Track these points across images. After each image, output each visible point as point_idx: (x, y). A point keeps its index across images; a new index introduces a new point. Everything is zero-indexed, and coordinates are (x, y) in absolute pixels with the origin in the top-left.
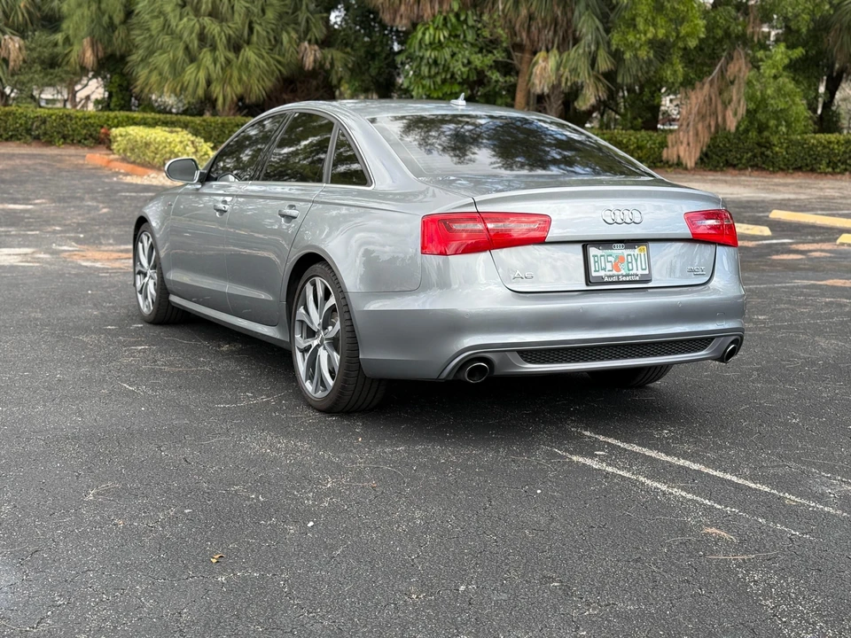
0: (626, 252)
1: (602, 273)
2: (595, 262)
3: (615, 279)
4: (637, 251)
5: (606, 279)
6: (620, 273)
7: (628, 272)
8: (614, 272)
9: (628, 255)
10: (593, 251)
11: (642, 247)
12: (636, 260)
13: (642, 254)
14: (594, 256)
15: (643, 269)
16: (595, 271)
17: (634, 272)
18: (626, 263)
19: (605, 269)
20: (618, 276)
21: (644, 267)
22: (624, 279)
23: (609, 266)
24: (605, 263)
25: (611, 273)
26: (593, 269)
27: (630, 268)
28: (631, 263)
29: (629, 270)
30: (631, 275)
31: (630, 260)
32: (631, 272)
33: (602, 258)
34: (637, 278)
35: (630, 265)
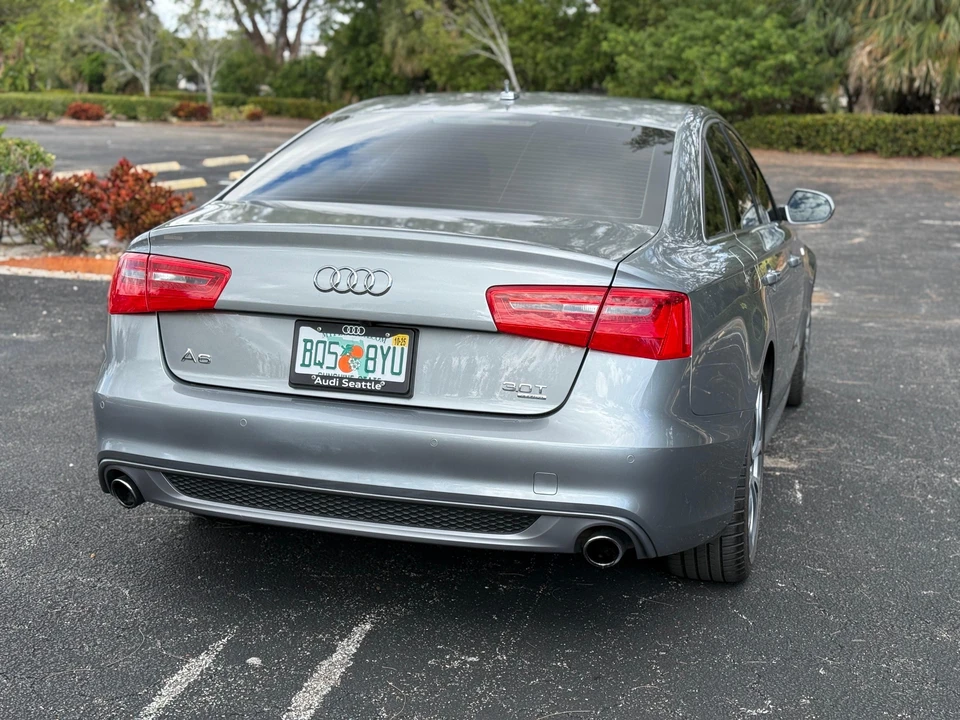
0: (368, 341)
1: (313, 370)
2: (306, 350)
3: (334, 383)
4: (390, 342)
5: (318, 381)
6: (348, 375)
7: (364, 375)
8: (339, 372)
9: (369, 347)
10: (306, 332)
11: (400, 336)
12: (385, 357)
13: (399, 348)
14: (306, 341)
15: (393, 373)
16: (303, 365)
17: (377, 375)
18: (364, 358)
19: (321, 364)
20: (341, 379)
21: (396, 370)
22: (351, 385)
23: (330, 360)
24: (323, 355)
25: (331, 372)
26: (299, 360)
27: (371, 368)
28: (374, 359)
29: (367, 371)
30: (370, 381)
31: (371, 355)
32: (371, 376)
33: (321, 346)
34: (378, 387)
35: (371, 364)
